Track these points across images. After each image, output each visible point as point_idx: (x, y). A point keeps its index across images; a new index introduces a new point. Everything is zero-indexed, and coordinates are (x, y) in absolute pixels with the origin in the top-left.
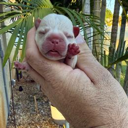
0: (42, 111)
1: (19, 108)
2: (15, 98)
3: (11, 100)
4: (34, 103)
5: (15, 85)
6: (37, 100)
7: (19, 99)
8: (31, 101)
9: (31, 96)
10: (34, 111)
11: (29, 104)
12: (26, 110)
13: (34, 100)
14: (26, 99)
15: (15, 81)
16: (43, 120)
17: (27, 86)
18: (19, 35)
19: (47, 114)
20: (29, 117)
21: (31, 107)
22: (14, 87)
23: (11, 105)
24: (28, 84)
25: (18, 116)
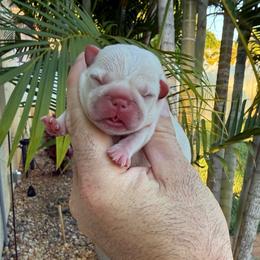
0: (74, 237)
1: (26, 230)
2: (19, 209)
3: (11, 213)
4: (57, 219)
5: (19, 181)
6: (64, 213)
7: (27, 211)
8: (51, 216)
9: (52, 204)
10: (58, 236)
11: (46, 220)
12: (41, 235)
13: (58, 214)
14: (41, 212)
15: (19, 173)
16: (77, 255)
17: (44, 182)
18: (29, 87)
19: (83, 243)
20: (47, 250)
21: (51, 227)
22: (17, 186)
23: (11, 224)
24: (46, 180)
25: (23, 247)
